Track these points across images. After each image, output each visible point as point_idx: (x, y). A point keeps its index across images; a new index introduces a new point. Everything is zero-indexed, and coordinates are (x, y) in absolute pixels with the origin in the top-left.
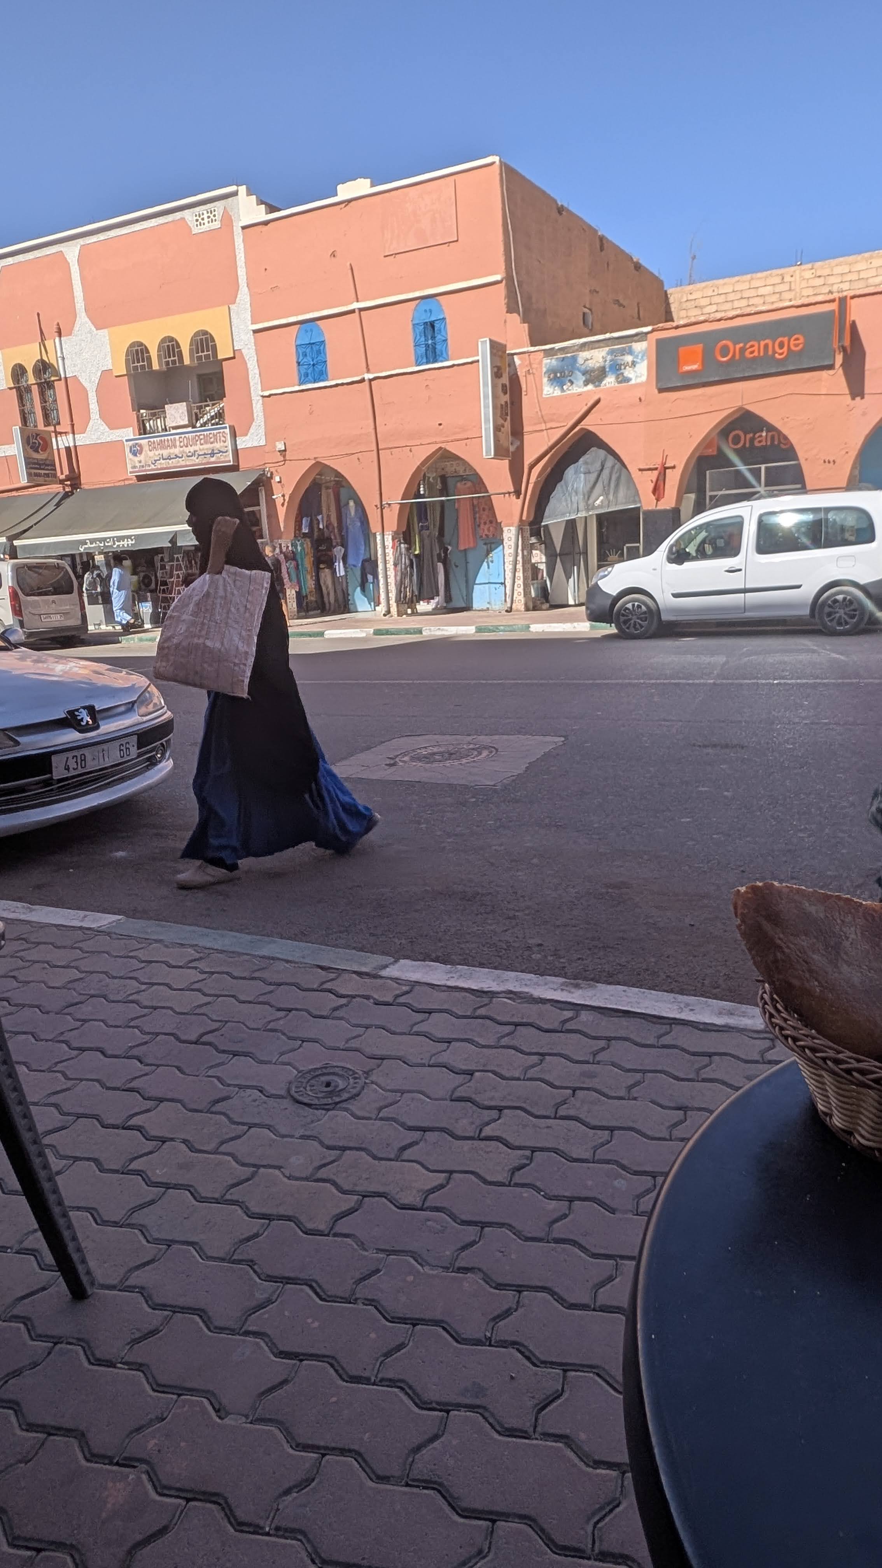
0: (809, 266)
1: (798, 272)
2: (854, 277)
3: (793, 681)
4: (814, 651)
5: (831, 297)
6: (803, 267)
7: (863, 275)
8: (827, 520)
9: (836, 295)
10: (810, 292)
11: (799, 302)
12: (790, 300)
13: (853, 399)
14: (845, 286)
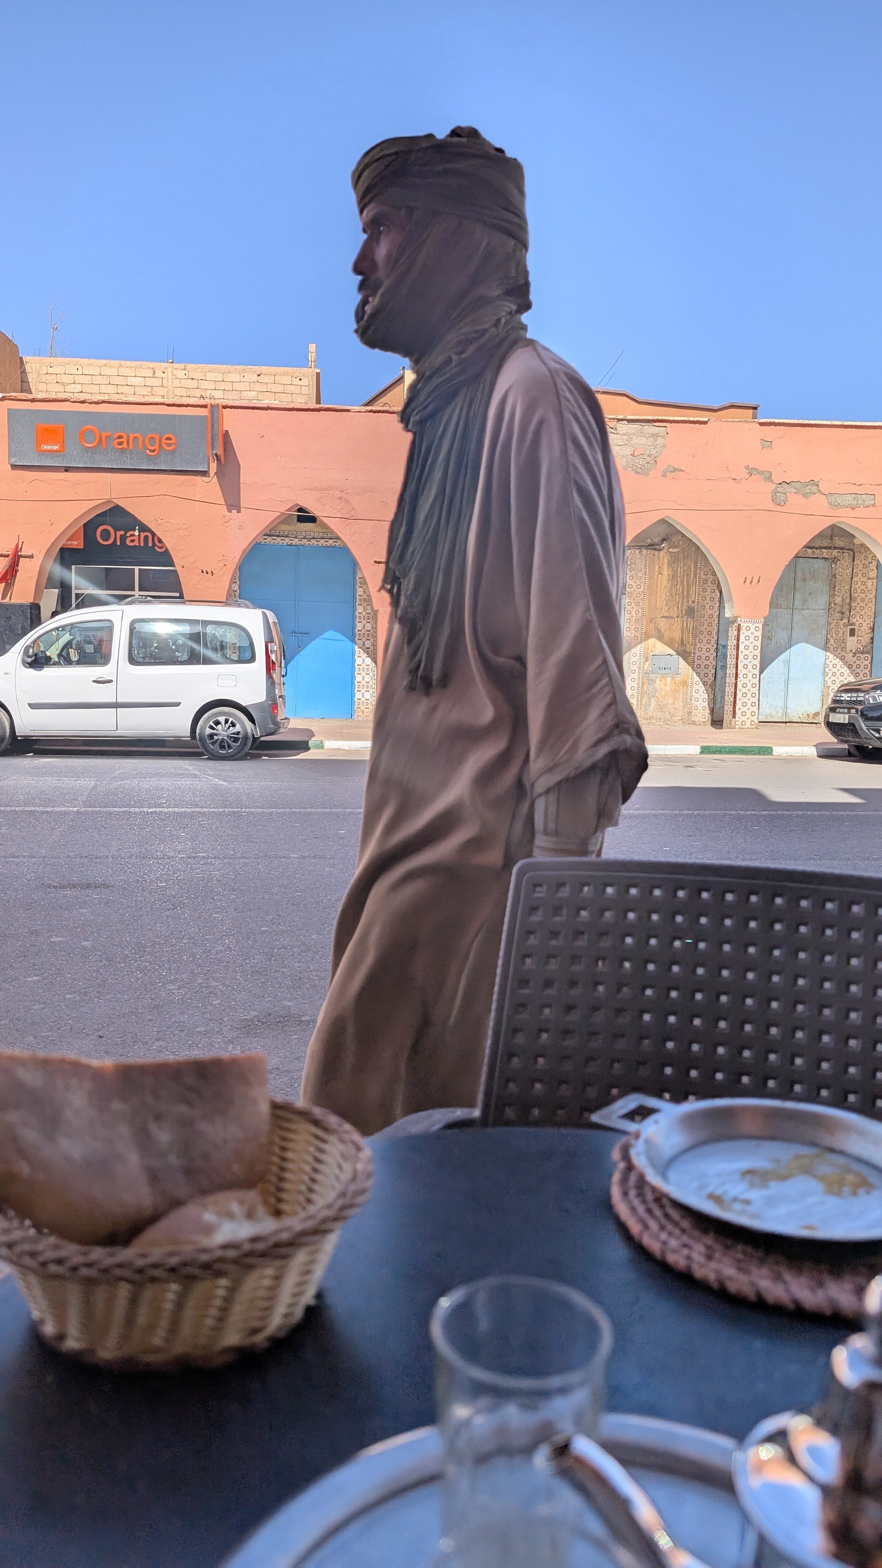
0: (182, 366)
1: (170, 370)
2: (228, 387)
3: (171, 810)
4: (195, 776)
5: (202, 402)
6: (175, 365)
7: (237, 386)
8: (205, 634)
9: (207, 401)
10: (183, 392)
11: (170, 402)
12: (163, 397)
13: (230, 511)
14: (218, 394)
